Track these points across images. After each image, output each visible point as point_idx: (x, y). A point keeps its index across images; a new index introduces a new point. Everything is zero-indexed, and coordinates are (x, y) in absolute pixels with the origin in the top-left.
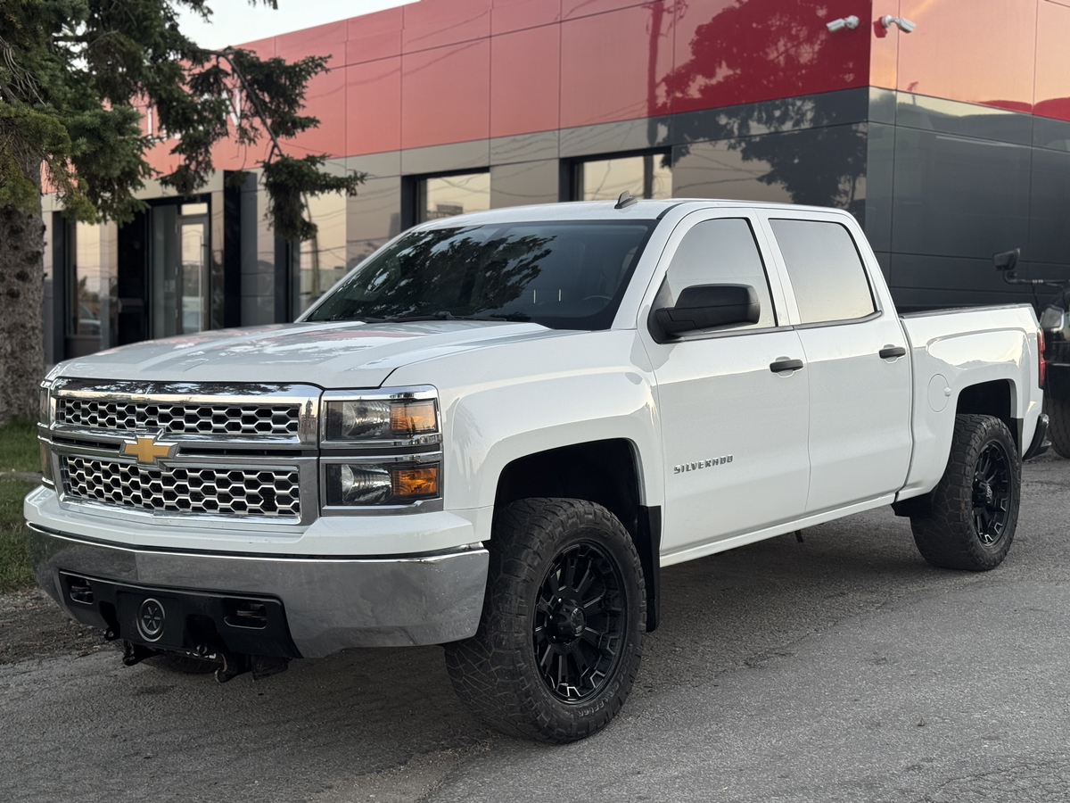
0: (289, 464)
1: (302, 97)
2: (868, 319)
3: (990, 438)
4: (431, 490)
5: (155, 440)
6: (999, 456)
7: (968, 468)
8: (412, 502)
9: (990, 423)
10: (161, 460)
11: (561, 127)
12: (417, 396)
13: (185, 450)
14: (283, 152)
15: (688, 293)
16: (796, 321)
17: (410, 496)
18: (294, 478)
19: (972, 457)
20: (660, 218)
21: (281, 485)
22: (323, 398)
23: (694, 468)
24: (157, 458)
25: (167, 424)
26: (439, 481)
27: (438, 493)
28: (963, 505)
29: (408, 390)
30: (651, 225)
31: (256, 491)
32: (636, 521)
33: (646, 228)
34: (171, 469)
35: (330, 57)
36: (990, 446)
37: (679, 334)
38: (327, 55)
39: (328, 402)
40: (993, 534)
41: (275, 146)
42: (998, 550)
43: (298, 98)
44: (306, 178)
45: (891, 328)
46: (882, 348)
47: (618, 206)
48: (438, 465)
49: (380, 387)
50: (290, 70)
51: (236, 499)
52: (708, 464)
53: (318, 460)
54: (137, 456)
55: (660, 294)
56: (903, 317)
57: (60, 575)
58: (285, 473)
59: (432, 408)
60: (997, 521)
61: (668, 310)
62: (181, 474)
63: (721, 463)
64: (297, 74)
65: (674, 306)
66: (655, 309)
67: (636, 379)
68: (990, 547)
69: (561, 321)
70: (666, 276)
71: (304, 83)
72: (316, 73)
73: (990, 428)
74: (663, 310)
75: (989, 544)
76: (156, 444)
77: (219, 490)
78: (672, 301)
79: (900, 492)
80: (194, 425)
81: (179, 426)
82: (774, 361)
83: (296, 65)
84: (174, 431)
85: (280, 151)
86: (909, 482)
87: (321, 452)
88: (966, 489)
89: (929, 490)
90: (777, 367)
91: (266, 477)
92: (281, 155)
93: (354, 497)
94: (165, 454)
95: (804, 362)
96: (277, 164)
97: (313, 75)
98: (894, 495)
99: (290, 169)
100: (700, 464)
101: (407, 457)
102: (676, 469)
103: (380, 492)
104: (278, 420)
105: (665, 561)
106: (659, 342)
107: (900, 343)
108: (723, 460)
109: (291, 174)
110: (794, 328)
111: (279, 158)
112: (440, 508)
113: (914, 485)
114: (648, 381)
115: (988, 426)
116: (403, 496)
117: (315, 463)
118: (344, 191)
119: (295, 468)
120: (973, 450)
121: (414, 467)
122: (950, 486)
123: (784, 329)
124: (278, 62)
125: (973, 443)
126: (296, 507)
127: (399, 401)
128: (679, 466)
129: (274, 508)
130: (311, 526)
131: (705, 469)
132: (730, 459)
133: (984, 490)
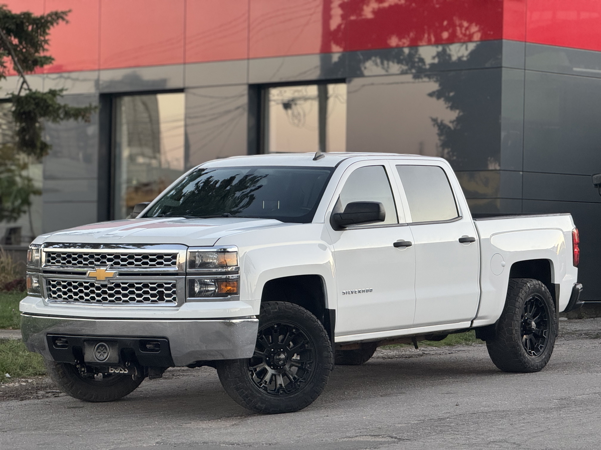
0: (172, 280)
1: (48, 44)
2: (453, 220)
3: (532, 293)
4: (235, 292)
5: (106, 270)
6: (541, 304)
7: (517, 310)
8: (227, 296)
9: (533, 283)
10: (108, 279)
11: (250, 57)
12: (228, 250)
13: (120, 274)
14: (31, 87)
15: (350, 206)
16: (410, 221)
17: (226, 294)
18: (174, 286)
19: (520, 303)
20: (336, 167)
21: (167, 289)
22: (188, 250)
23: (352, 293)
24: (107, 278)
25: (112, 263)
26: (238, 287)
27: (237, 293)
28: (514, 332)
29: (225, 247)
30: (332, 170)
31: (155, 292)
32: (323, 317)
33: (329, 172)
34: (113, 283)
35: (70, 11)
36: (533, 298)
37: (346, 226)
38: (67, 10)
39: (190, 252)
40: (537, 351)
41: (24, 82)
42: (540, 360)
43: (43, 43)
44: (51, 108)
45: (467, 226)
46: (461, 237)
47: (315, 159)
48: (238, 280)
49: (213, 246)
50: (38, 22)
51: (145, 296)
52: (359, 292)
53: (186, 278)
54: (96, 277)
55: (337, 206)
56: (476, 220)
57: (47, 337)
58: (169, 284)
59: (235, 255)
60: (541, 343)
61: (340, 214)
62: (118, 285)
63: (366, 292)
64: (43, 24)
65: (342, 212)
66: (333, 214)
67: (324, 248)
68: (533, 359)
69: (287, 218)
70: (339, 197)
71: (47, 31)
72: (57, 24)
73: (533, 286)
74: (338, 214)
75: (534, 357)
76: (106, 271)
77: (137, 292)
78: (342, 210)
79: (474, 321)
80: (125, 263)
81: (118, 263)
82: (396, 242)
83: (42, 17)
84: (115, 266)
85: (28, 85)
86: (479, 315)
87: (187, 274)
88: (516, 322)
89: (493, 322)
90: (397, 245)
91: (160, 286)
92: (29, 89)
93: (200, 294)
94: (112, 276)
95: (413, 243)
96: (27, 97)
97: (55, 24)
98: (470, 322)
99: (37, 101)
100: (355, 292)
101: (224, 277)
102: (343, 293)
103: (211, 292)
104: (166, 260)
105: (337, 339)
106: (336, 230)
107: (472, 234)
108: (367, 291)
109: (37, 104)
110: (408, 224)
111: (27, 92)
112: (238, 299)
113: (482, 318)
114: (330, 249)
115: (531, 285)
116: (223, 294)
117: (184, 279)
118: (80, 119)
119: (175, 281)
120: (520, 299)
121: (227, 280)
122: (507, 320)
123: (402, 225)
124: (27, 15)
125: (520, 295)
126: (174, 299)
127: (221, 252)
128: (344, 291)
129: (163, 300)
130: (181, 307)
131: (358, 294)
132: (371, 291)
133: (530, 324)
